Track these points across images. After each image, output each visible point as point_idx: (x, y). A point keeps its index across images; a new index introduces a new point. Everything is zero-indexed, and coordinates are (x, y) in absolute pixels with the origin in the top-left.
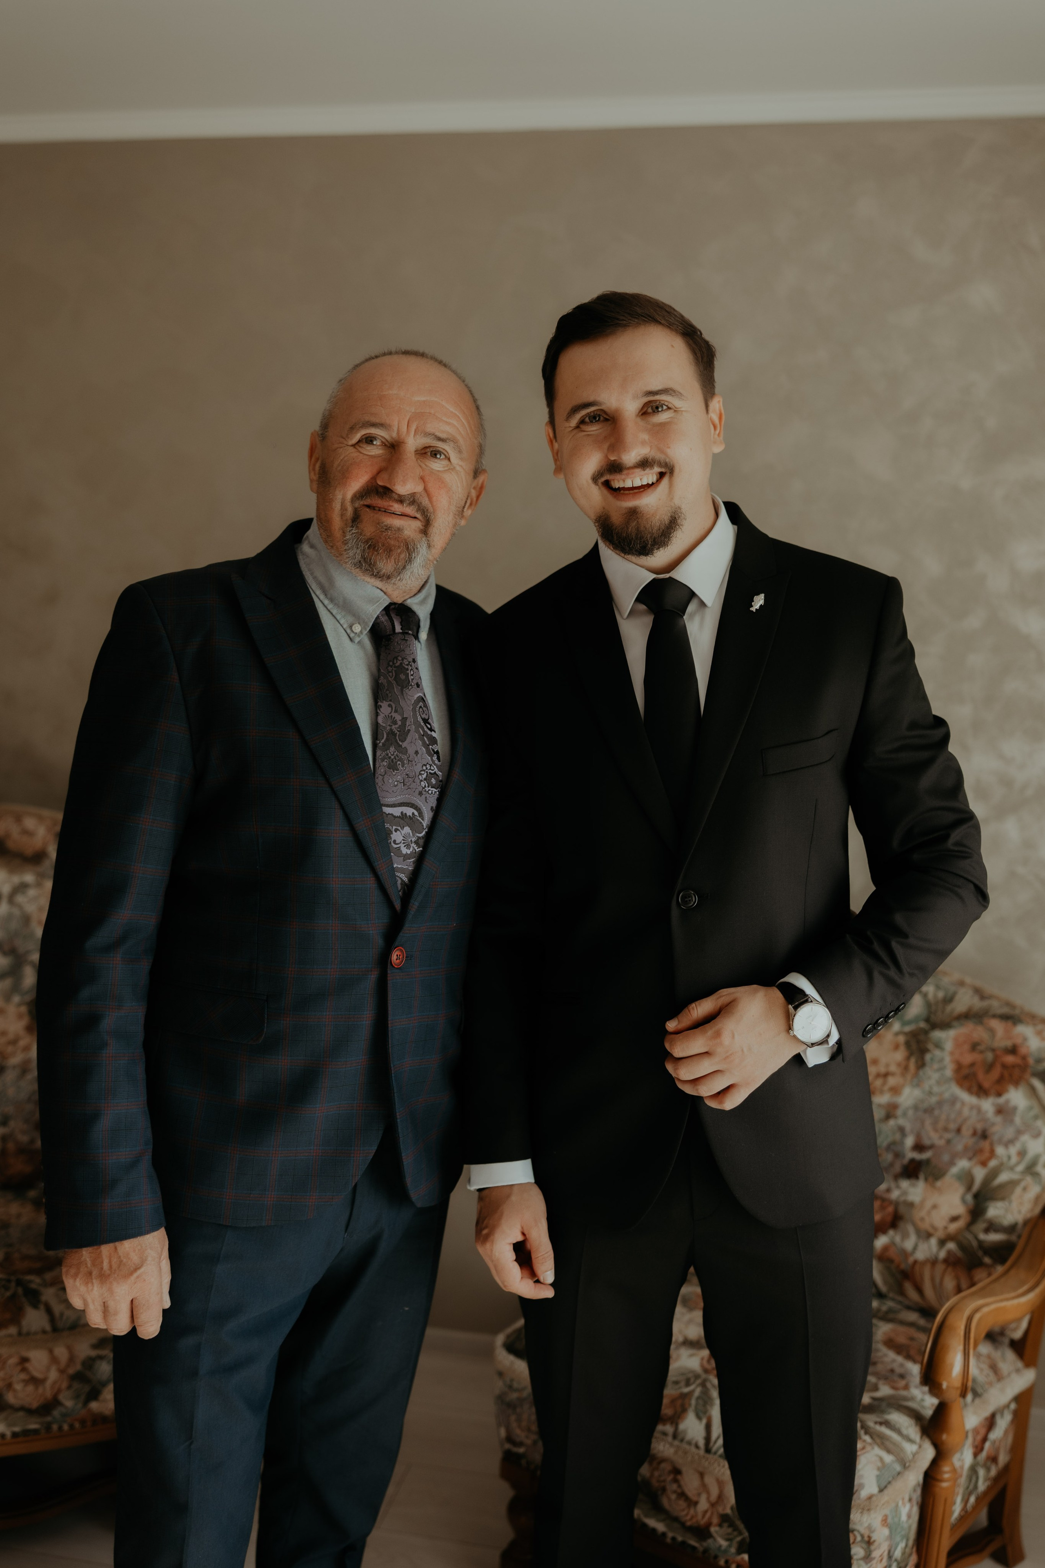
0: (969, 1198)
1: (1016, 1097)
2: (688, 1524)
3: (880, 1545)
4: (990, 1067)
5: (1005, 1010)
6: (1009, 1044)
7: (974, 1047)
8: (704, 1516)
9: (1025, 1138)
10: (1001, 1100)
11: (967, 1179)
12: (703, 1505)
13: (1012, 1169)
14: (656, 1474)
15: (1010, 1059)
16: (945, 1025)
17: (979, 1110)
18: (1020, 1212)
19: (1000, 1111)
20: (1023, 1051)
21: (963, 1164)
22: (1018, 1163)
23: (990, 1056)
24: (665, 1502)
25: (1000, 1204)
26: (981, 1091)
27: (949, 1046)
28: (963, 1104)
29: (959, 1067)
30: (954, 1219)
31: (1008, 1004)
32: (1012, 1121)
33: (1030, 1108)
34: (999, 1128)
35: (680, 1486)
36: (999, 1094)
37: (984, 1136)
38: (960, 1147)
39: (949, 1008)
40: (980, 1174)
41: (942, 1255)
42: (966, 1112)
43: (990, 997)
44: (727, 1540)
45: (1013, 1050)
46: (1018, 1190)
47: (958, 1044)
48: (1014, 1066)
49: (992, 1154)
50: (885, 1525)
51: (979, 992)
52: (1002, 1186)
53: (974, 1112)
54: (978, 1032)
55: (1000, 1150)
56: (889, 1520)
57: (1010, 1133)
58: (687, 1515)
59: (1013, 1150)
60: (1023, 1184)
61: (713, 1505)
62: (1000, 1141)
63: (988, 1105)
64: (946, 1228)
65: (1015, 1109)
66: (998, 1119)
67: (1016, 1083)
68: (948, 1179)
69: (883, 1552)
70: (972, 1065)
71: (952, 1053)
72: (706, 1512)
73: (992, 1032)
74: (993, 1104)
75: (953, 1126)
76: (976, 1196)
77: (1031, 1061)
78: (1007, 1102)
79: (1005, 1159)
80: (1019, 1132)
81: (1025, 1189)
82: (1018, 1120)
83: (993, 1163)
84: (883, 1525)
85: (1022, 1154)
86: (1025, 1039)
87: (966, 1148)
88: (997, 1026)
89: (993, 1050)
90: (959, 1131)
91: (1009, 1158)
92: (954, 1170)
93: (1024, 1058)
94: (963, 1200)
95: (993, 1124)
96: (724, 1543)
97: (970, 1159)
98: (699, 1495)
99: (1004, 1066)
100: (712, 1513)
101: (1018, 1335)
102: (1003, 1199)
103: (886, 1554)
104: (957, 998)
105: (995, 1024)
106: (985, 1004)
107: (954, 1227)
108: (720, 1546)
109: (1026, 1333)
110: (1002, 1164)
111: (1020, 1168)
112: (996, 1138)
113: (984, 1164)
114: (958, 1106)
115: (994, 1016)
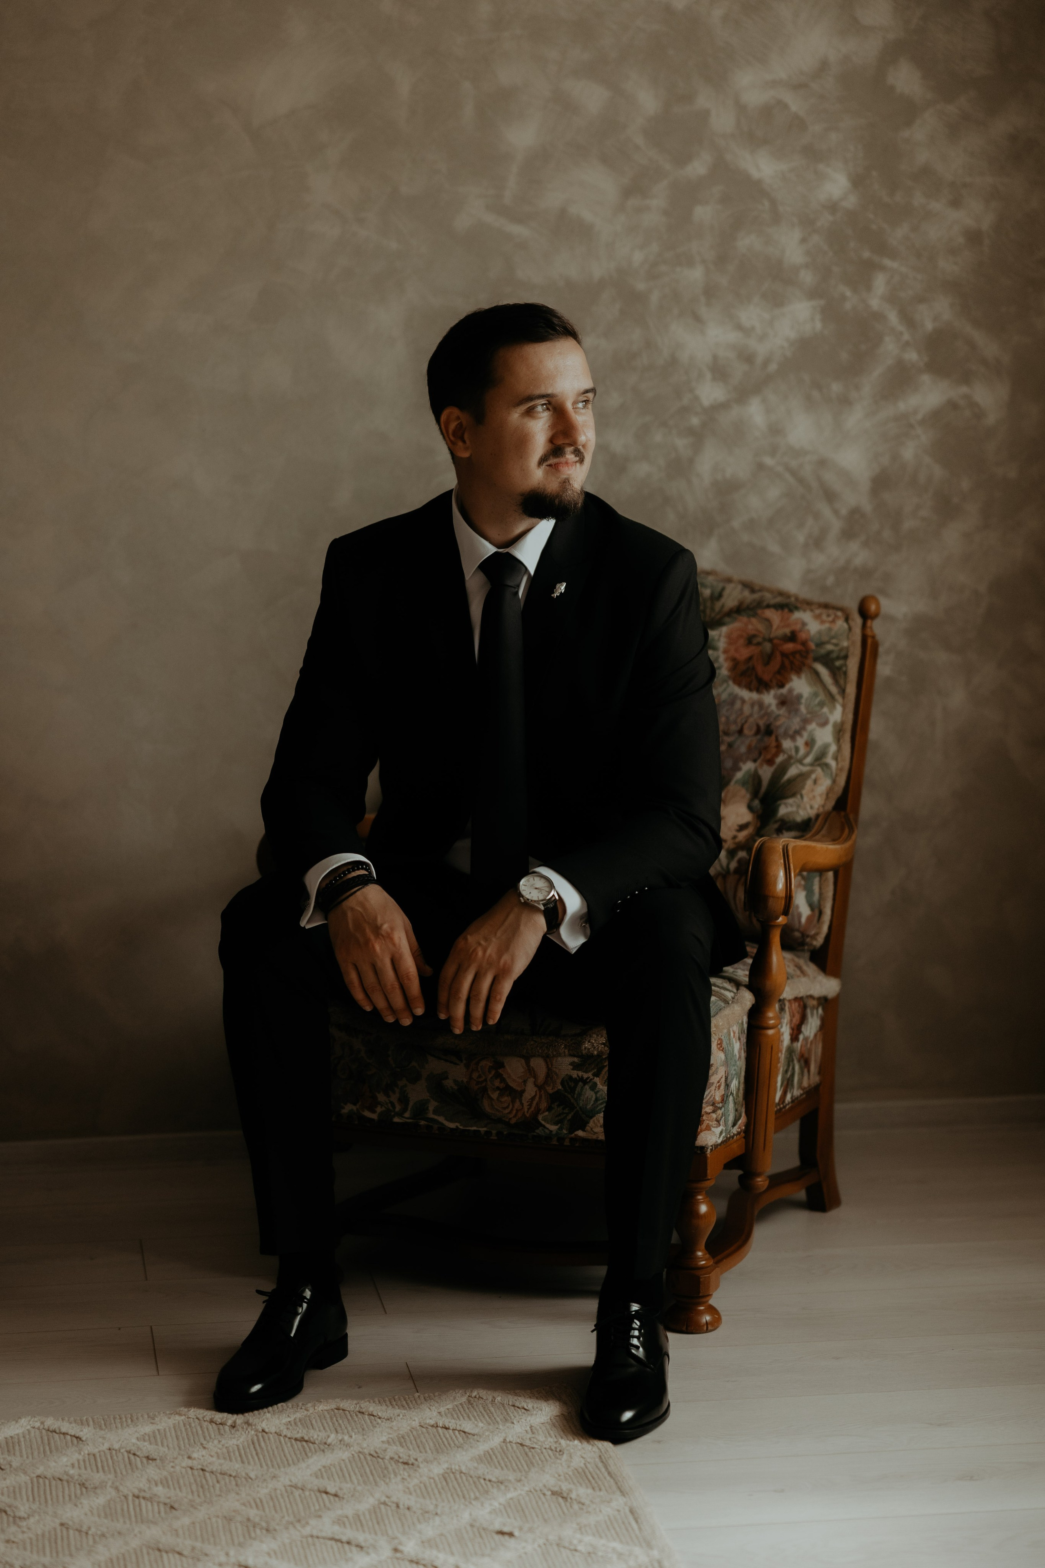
0: (756, 803)
1: (800, 685)
2: (513, 1121)
3: (716, 1072)
4: (768, 659)
5: (779, 600)
6: (787, 631)
7: (750, 640)
8: (530, 1105)
9: (812, 726)
10: (784, 691)
11: (754, 780)
12: (530, 1090)
13: (800, 761)
14: (475, 1075)
15: (790, 646)
16: (718, 623)
17: (761, 705)
18: (811, 807)
19: (783, 702)
20: (803, 636)
21: (748, 766)
22: (807, 755)
23: (768, 646)
24: (486, 1105)
25: (790, 801)
26: (762, 686)
27: (722, 644)
28: (743, 701)
29: (735, 664)
30: (742, 828)
31: (781, 594)
32: (797, 711)
33: (816, 695)
34: (785, 721)
35: (503, 1080)
36: (781, 685)
37: (769, 731)
38: (743, 749)
39: (718, 606)
40: (766, 773)
41: (733, 865)
42: (747, 709)
43: (762, 589)
44: (556, 1124)
45: (793, 637)
46: (809, 783)
47: (731, 640)
48: (794, 653)
49: (779, 748)
50: (721, 1048)
51: (748, 586)
52: (791, 781)
53: (756, 708)
54: (754, 625)
55: (787, 744)
56: (724, 1045)
57: (795, 723)
58: (510, 1112)
59: (800, 742)
60: (813, 776)
61: (540, 1088)
62: (786, 735)
63: (769, 699)
64: (735, 837)
65: (799, 697)
66: (783, 711)
67: (798, 671)
68: (732, 787)
69: (722, 1077)
70: (750, 659)
71: (725, 652)
72: (533, 1098)
73: (768, 621)
74: (775, 697)
75: (734, 728)
76: (763, 801)
77: (812, 646)
78: (791, 691)
79: (793, 753)
80: (806, 721)
81: (815, 782)
82: (803, 709)
83: (780, 759)
84: (719, 1049)
85: (810, 744)
86: (804, 624)
87: (750, 749)
88: (774, 616)
89: (771, 640)
90: (740, 732)
91: (797, 749)
92: (739, 775)
93: (804, 643)
94: (750, 808)
95: (777, 717)
96: (554, 1128)
97: (755, 761)
98: (525, 1082)
99: (784, 655)
100: (540, 1097)
101: (819, 941)
102: (794, 795)
103: (723, 1079)
104: (726, 593)
105: (769, 613)
106: (756, 596)
107: (742, 835)
108: (551, 1131)
109: (828, 938)
110: (790, 757)
111: (809, 760)
112: (781, 731)
113: (770, 762)
114: (738, 704)
115: (768, 606)
